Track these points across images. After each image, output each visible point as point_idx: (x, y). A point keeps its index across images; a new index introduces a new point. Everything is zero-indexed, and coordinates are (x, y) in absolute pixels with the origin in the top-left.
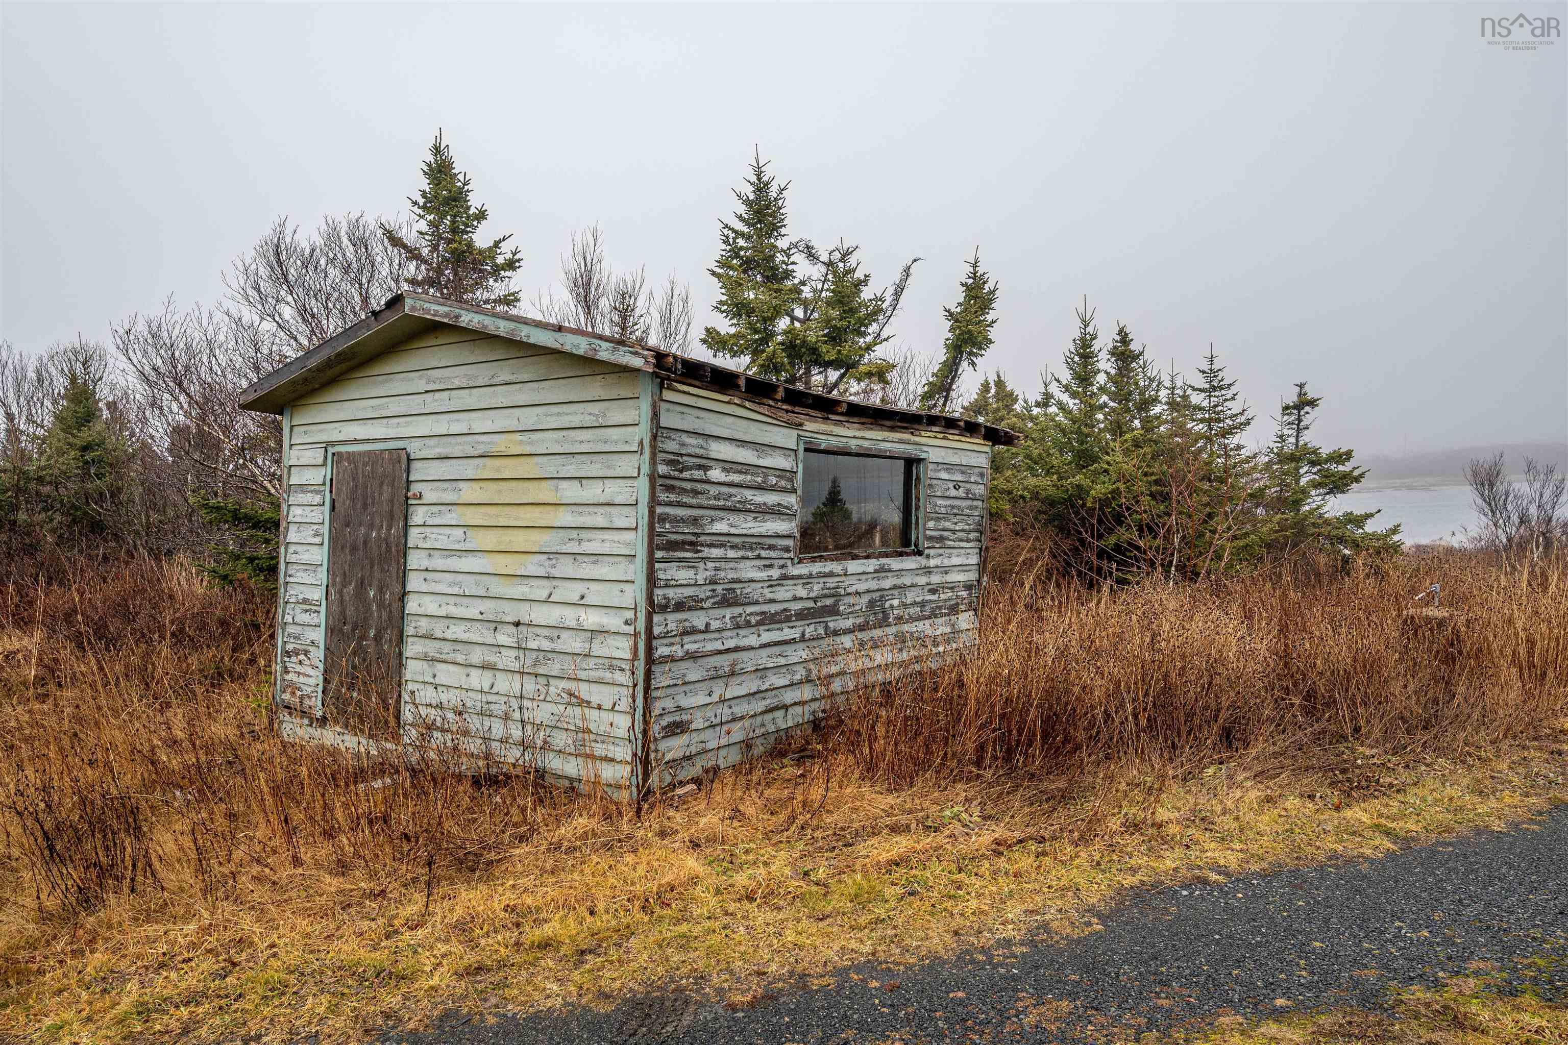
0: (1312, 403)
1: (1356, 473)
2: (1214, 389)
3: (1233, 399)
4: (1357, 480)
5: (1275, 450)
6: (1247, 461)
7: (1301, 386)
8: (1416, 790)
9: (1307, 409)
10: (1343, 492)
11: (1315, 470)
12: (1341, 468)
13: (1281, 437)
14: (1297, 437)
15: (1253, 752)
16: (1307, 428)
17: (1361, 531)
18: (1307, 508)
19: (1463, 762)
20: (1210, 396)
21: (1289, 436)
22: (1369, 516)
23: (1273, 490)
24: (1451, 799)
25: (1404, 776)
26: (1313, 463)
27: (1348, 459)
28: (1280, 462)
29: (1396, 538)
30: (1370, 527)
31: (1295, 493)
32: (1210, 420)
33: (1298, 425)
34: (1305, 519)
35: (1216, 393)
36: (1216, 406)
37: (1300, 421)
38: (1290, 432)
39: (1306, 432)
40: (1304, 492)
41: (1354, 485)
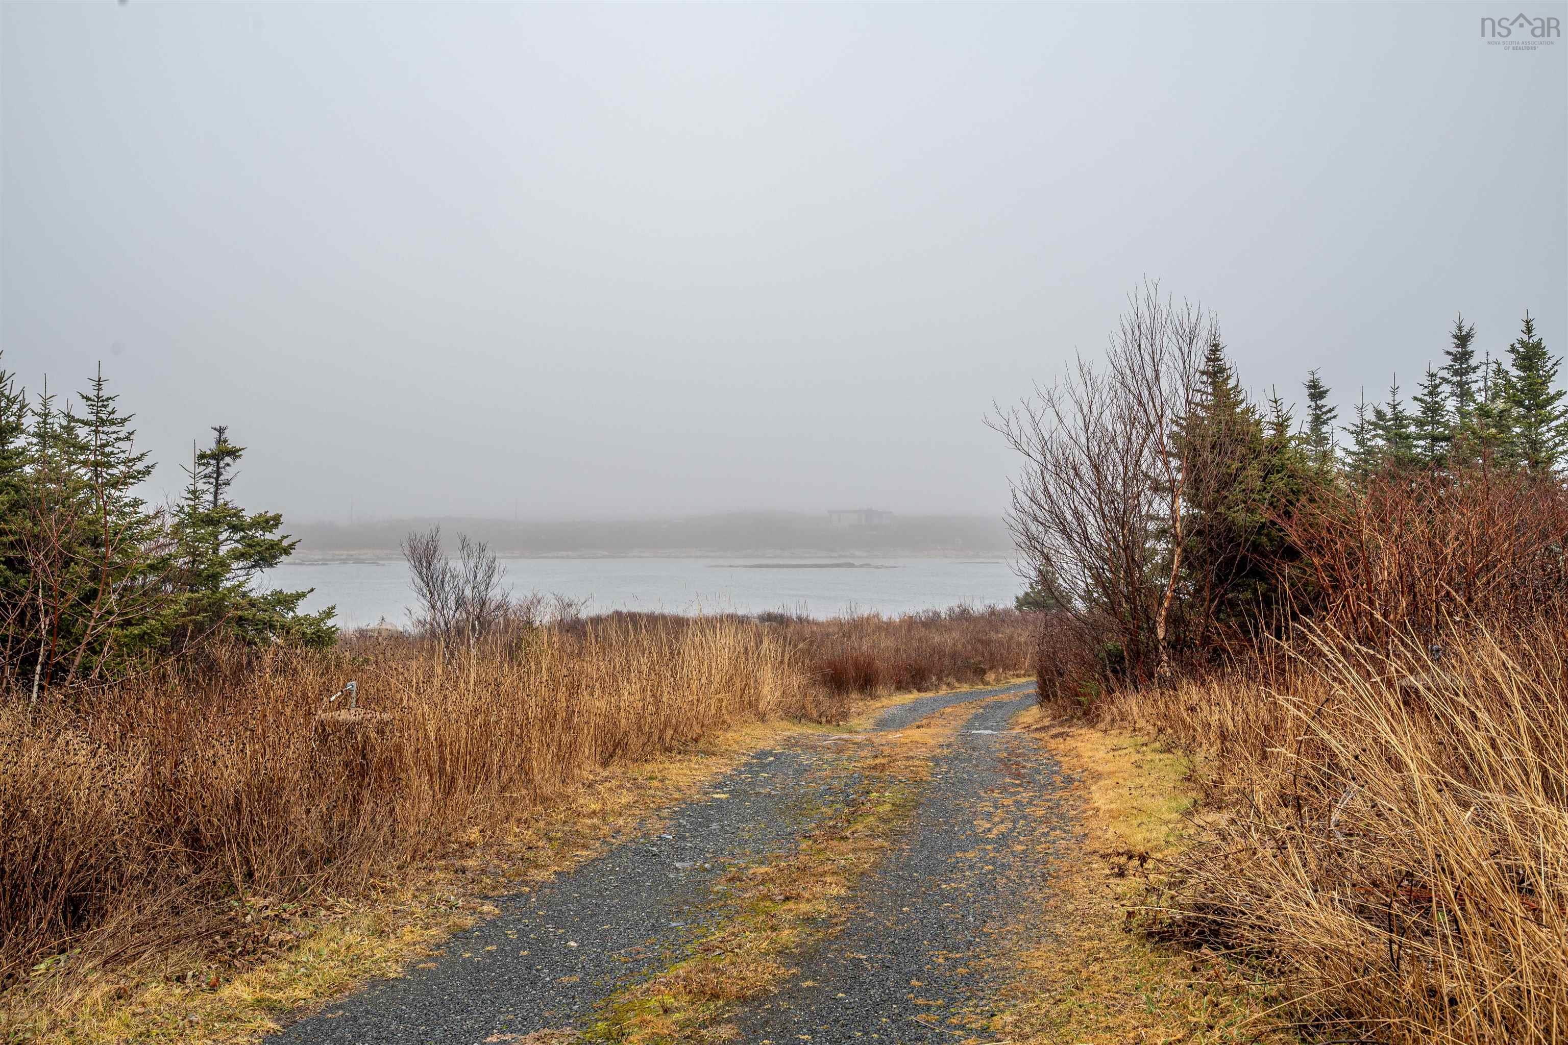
0: (234, 453)
1: (285, 543)
2: (103, 422)
3: (128, 438)
4: (286, 551)
5: (187, 509)
6: (146, 520)
7: (221, 431)
8: (312, 944)
9: (228, 460)
10: (271, 565)
11: (237, 537)
12: (268, 536)
13: (194, 492)
14: (216, 494)
15: (110, 927)
16: (227, 483)
17: (291, 614)
18: (228, 584)
19: (367, 897)
20: (96, 432)
21: (203, 492)
22: (300, 596)
23: (181, 561)
24: (348, 948)
25: (301, 926)
26: (234, 528)
27: (276, 525)
28: (194, 525)
29: (330, 623)
30: (303, 609)
31: (212, 565)
32: (97, 464)
33: (217, 479)
34: (223, 599)
35: (105, 429)
36: (103, 446)
37: (219, 474)
38: (206, 487)
39: (226, 489)
40: (224, 565)
41: (284, 558)
